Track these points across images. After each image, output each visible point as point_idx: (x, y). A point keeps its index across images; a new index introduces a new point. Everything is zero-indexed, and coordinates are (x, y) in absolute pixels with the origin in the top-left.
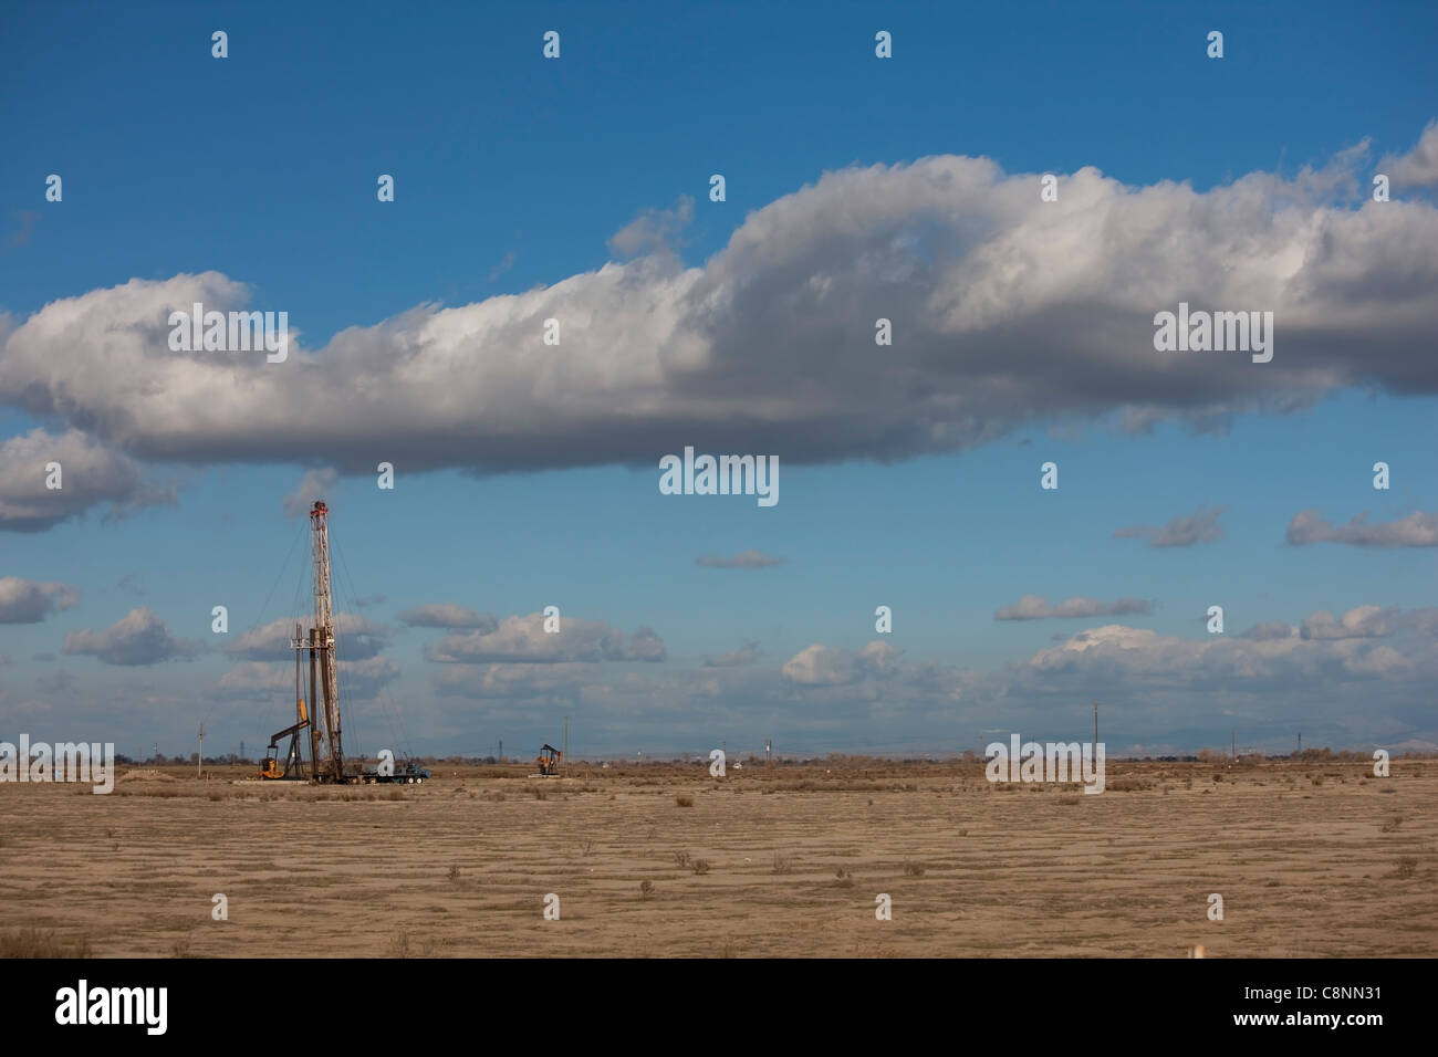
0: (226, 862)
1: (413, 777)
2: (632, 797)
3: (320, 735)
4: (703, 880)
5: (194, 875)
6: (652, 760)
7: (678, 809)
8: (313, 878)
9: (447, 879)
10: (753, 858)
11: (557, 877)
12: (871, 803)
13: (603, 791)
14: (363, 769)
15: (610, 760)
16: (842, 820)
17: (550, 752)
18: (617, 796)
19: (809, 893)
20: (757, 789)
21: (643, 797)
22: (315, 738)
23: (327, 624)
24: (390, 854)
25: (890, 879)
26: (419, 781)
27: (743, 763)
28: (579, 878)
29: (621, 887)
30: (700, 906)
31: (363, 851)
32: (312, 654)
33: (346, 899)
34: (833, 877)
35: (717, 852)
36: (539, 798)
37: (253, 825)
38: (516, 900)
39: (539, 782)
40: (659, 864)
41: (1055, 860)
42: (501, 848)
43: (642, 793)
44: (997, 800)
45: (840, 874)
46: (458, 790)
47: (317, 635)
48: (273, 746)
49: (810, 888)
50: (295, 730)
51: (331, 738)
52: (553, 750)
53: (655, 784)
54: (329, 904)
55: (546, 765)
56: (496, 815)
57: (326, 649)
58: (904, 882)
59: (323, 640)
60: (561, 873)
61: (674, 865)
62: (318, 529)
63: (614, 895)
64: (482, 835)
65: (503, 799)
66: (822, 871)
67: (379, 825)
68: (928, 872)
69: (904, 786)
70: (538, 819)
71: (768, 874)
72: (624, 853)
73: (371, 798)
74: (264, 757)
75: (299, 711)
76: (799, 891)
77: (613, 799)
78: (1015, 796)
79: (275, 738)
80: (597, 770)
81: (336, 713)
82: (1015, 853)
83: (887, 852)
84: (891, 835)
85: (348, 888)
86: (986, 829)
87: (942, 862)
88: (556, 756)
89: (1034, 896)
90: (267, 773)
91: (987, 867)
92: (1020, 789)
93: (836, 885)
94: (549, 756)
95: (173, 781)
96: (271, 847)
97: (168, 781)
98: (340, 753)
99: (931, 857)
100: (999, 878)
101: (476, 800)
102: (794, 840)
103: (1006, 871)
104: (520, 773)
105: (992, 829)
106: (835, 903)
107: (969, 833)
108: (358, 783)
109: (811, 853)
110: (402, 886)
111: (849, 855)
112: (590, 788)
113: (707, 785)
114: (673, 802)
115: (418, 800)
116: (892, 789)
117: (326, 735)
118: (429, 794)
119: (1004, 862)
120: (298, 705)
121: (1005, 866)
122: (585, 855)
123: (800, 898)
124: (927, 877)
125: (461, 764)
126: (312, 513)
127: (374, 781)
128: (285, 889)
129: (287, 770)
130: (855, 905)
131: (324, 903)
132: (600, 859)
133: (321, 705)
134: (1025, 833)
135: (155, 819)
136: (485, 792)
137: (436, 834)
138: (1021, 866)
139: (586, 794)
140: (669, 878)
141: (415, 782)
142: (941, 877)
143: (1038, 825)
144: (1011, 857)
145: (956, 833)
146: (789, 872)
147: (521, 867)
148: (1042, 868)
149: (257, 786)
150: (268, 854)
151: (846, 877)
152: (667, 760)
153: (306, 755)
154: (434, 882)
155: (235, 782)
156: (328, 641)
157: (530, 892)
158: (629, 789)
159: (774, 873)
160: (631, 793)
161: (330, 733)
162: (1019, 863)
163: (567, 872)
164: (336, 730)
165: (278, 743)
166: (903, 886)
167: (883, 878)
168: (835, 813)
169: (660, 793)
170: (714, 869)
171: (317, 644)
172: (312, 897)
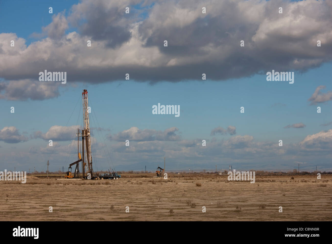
0: (41, 204)
1: (115, 177)
2: (183, 184)
3: (85, 164)
4: (193, 210)
5: (28, 209)
6: (194, 172)
7: (196, 187)
8: (66, 209)
9: (110, 209)
10: (213, 202)
11: (146, 209)
12: (259, 185)
13: (175, 181)
14: (99, 175)
15: (180, 172)
16: (247, 191)
17: (160, 169)
18: (178, 183)
19: (225, 214)
20: (224, 181)
21: (187, 183)
22: (84, 165)
23: (88, 129)
24: (96, 201)
25: (254, 210)
26: (117, 178)
27: (222, 173)
28: (153, 209)
29: (165, 212)
30: (188, 218)
31: (88, 200)
32: (83, 138)
33: (74, 216)
34: (234, 209)
35: (202, 201)
36: (153, 184)
37: (57, 192)
38: (128, 216)
39: (156, 179)
40: (181, 204)
41: (311, 204)
42: (133, 199)
43: (187, 182)
44: (300, 185)
45: (237, 208)
46: (129, 181)
47: (85, 132)
48: (70, 168)
49: (226, 212)
50: (77, 162)
51: (89, 165)
52: (161, 169)
53: (192, 179)
54: (68, 217)
55: (159, 173)
56: (137, 189)
57: (87, 136)
58: (258, 211)
59: (86, 134)
60: (148, 207)
61: (185, 205)
62: (85, 98)
63: (162, 214)
64: (129, 195)
65: (142, 184)
66: (233, 207)
67: (98, 192)
68: (267, 208)
69: (272, 180)
70: (149, 190)
71: (215, 208)
72: (172, 201)
73: (99, 184)
74: (67, 171)
75: (79, 156)
76: (222, 213)
77: (177, 184)
78: (306, 184)
79: (71, 165)
80: (176, 175)
81: (90, 157)
82: (298, 202)
83: (257, 201)
84: (261, 196)
85: (76, 212)
86: (292, 194)
87: (274, 204)
88: (162, 171)
89: (298, 216)
90: (68, 176)
91: (287, 206)
92: (309, 182)
93: (235, 211)
94: (160, 170)
95: (38, 179)
96: (59, 199)
97: (36, 179)
98: (92, 170)
99: (270, 203)
100: (290, 210)
101: (133, 184)
102: (228, 197)
103: (293, 207)
104: (151, 176)
105: (295, 194)
106: (232, 217)
107: (286, 195)
108: (97, 179)
109: (232, 201)
110: (94, 212)
111: (244, 202)
112: (171, 181)
113: (208, 180)
114: (195, 185)
115: (114, 185)
116: (267, 181)
117: (87, 164)
118: (119, 182)
119: (294, 204)
120: (78, 154)
121: (293, 206)
122: (159, 201)
123: (221, 215)
124: (266, 209)
125: (133, 173)
126: (83, 93)
127: (102, 179)
128: (55, 213)
129: (75, 175)
130: (238, 218)
131: (66, 217)
132: (163, 202)
133: (86, 154)
134: (304, 195)
135: (26, 191)
136: (137, 182)
137: (115, 195)
138: (299, 206)
139: (169, 183)
140: (182, 209)
141: (116, 179)
142: (270, 209)
143: (310, 193)
144: (296, 203)
145: (282, 195)
146: (222, 207)
147: (136, 205)
148: (305, 207)
149: (65, 180)
150: (56, 202)
151: (239, 209)
152: (198, 172)
153: (81, 171)
154: (106, 210)
155: (58, 179)
156: (88, 134)
157: (135, 213)
158: (183, 181)
159: (217, 207)
160: (183, 182)
161: (89, 163)
162: (298, 205)
163: (150, 207)
164: (91, 162)
165: (72, 167)
166: (257, 212)
167: (252, 209)
168: (246, 188)
169: (192, 182)
170: (198, 206)
171: (85, 135)
172: (62, 215)
